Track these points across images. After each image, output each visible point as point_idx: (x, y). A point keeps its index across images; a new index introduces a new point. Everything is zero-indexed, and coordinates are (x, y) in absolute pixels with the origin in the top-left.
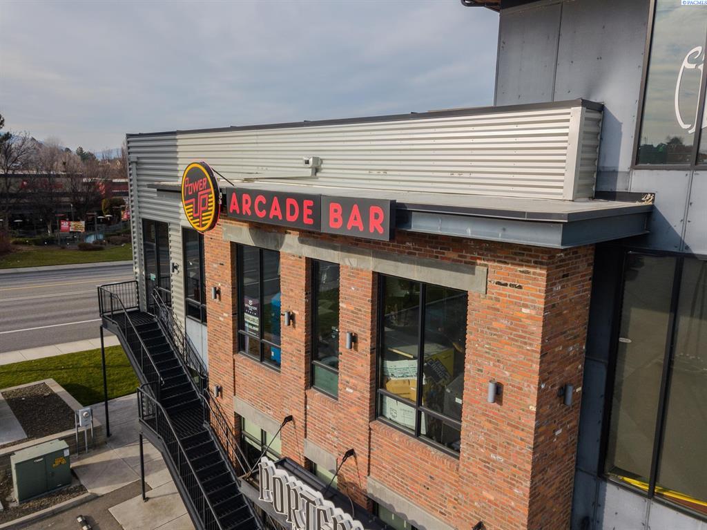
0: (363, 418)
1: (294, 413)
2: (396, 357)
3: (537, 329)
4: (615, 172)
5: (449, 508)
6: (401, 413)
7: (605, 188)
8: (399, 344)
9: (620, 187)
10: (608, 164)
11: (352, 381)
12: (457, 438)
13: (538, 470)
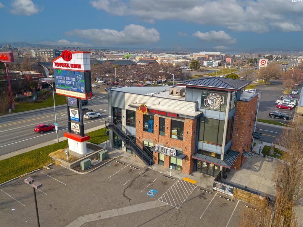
0: (169, 138)
1: (156, 139)
2: (173, 130)
3: (192, 126)
4: (199, 108)
5: (182, 147)
6: (174, 137)
7: (198, 110)
8: (174, 128)
9: (199, 110)
10: (198, 108)
11: (167, 133)
12: (183, 139)
13: (192, 140)
